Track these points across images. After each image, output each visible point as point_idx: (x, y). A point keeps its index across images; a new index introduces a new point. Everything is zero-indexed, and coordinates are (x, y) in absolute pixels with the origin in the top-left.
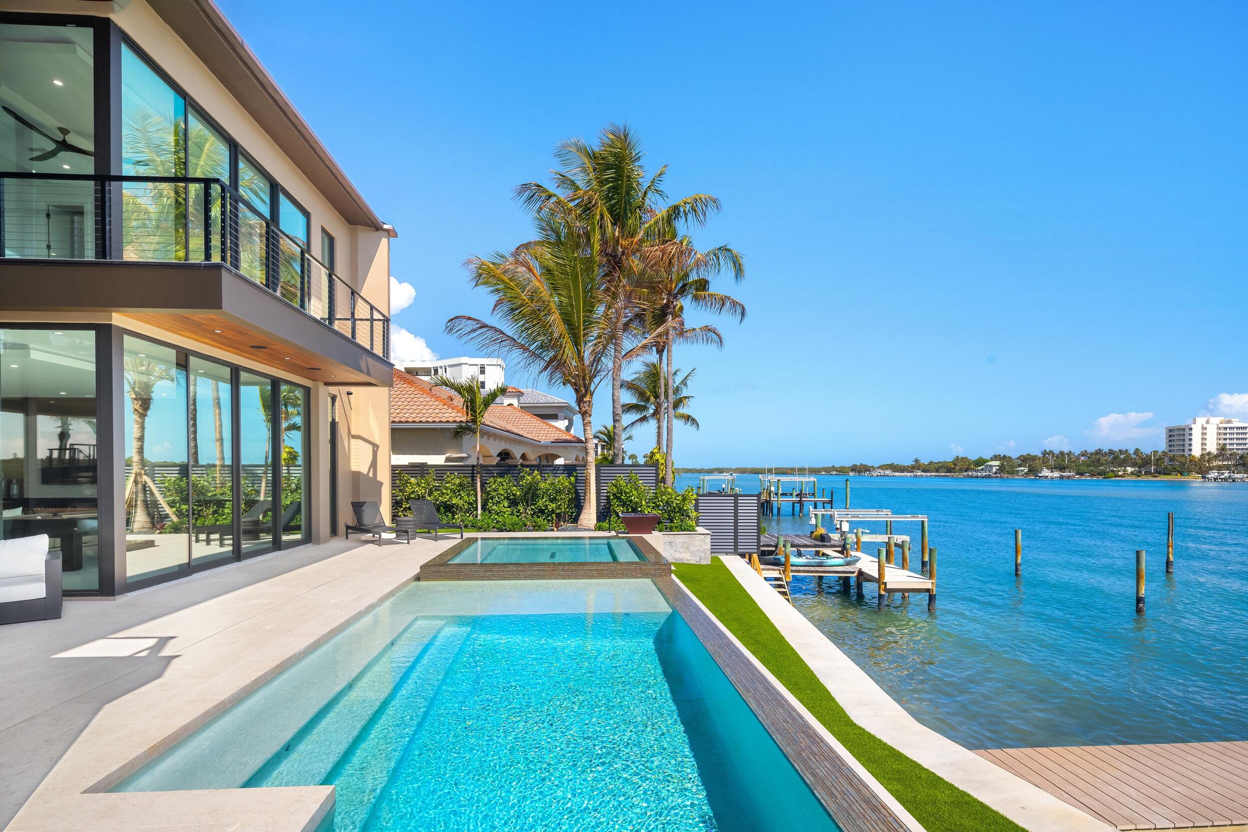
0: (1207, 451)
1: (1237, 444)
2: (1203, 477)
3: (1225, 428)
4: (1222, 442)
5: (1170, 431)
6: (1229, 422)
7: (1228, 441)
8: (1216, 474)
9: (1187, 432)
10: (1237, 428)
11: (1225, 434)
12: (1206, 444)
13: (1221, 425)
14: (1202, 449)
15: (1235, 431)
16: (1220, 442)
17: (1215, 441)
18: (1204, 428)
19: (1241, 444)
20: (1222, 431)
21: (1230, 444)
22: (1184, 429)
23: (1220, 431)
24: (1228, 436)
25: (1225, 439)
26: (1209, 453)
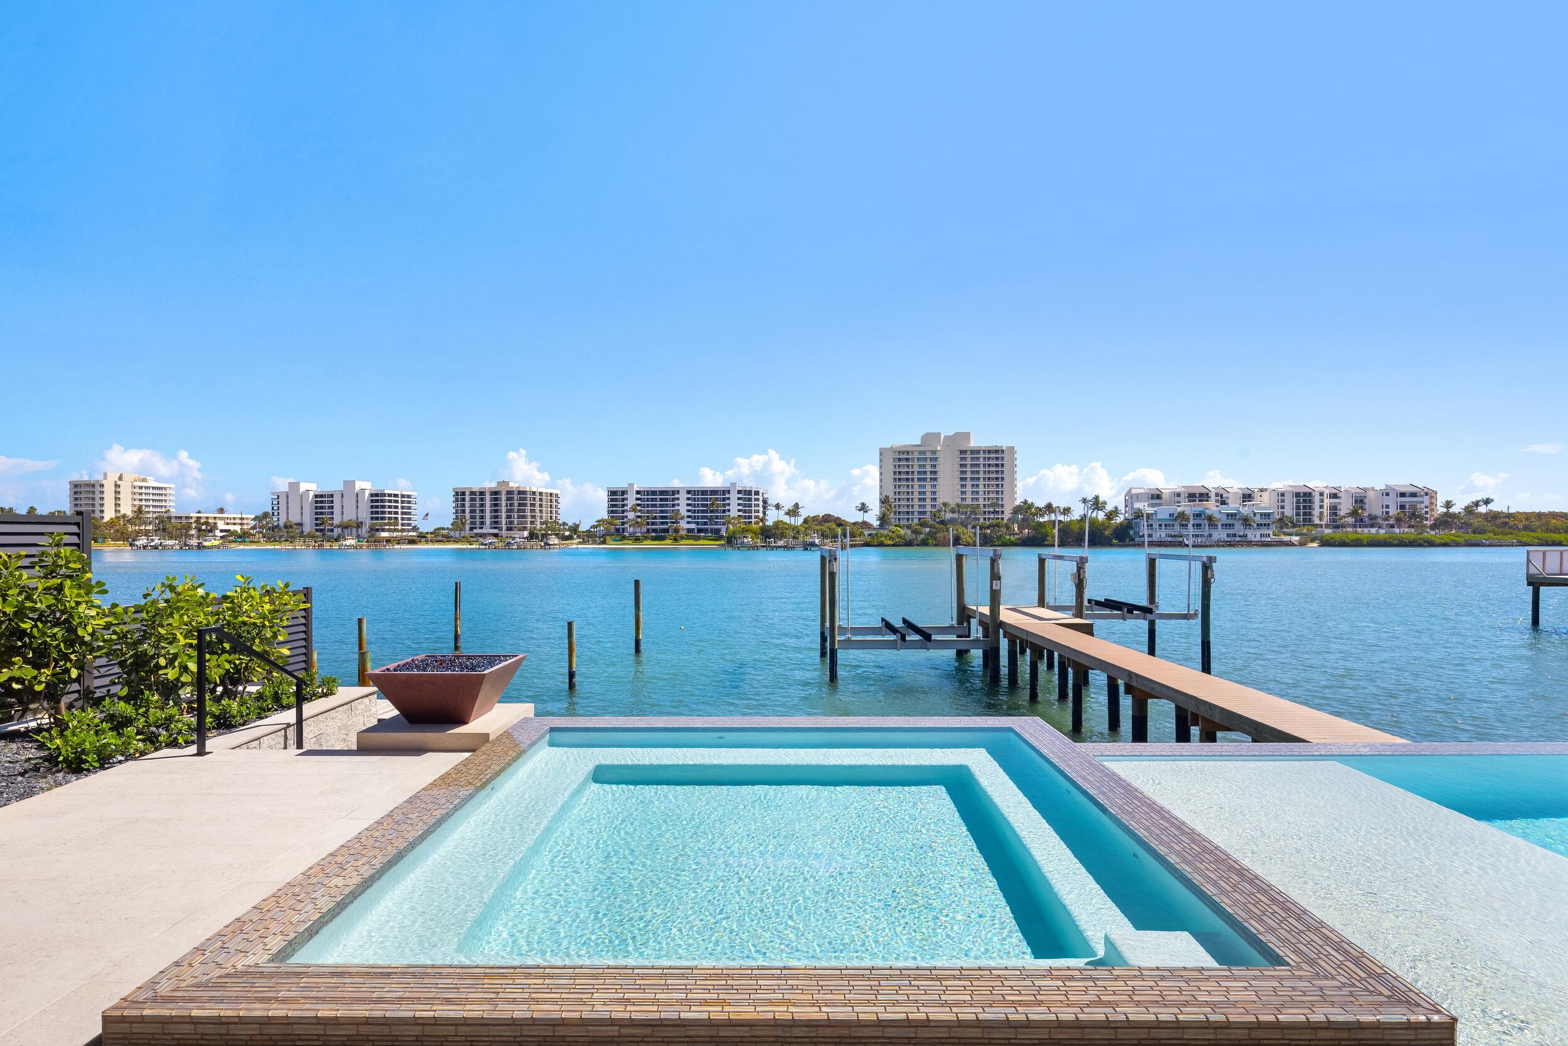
0: (122, 513)
1: (153, 506)
2: (131, 545)
3: (141, 488)
4: (137, 503)
5: (76, 486)
6: (144, 480)
7: (144, 503)
8: (145, 541)
9: (98, 489)
10: (153, 488)
11: (141, 494)
12: (119, 505)
13: (136, 484)
14: (116, 511)
15: (151, 491)
16: (135, 503)
17: (130, 502)
18: (117, 486)
19: (157, 506)
20: (137, 490)
21: (146, 506)
22: (93, 486)
23: (135, 490)
24: (144, 497)
25: (141, 500)
26: (124, 516)
